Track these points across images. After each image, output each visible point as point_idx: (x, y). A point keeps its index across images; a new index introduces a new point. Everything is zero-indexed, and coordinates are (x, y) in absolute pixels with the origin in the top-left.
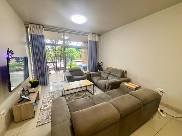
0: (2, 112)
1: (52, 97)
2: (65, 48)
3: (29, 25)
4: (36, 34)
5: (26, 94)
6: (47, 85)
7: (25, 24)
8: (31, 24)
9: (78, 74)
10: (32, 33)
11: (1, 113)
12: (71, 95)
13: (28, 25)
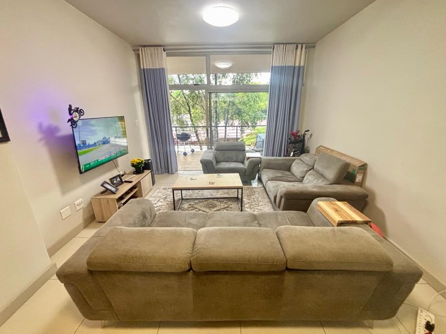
0: (78, 201)
1: (164, 197)
2: (210, 93)
3: (140, 50)
4: (151, 67)
5: (115, 182)
6: (172, 173)
7: (134, 50)
8: (143, 48)
9: (235, 159)
10: (145, 68)
11: (76, 203)
12: (197, 201)
13: (138, 50)
